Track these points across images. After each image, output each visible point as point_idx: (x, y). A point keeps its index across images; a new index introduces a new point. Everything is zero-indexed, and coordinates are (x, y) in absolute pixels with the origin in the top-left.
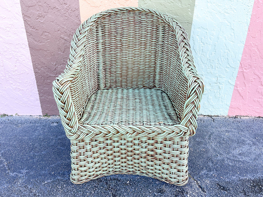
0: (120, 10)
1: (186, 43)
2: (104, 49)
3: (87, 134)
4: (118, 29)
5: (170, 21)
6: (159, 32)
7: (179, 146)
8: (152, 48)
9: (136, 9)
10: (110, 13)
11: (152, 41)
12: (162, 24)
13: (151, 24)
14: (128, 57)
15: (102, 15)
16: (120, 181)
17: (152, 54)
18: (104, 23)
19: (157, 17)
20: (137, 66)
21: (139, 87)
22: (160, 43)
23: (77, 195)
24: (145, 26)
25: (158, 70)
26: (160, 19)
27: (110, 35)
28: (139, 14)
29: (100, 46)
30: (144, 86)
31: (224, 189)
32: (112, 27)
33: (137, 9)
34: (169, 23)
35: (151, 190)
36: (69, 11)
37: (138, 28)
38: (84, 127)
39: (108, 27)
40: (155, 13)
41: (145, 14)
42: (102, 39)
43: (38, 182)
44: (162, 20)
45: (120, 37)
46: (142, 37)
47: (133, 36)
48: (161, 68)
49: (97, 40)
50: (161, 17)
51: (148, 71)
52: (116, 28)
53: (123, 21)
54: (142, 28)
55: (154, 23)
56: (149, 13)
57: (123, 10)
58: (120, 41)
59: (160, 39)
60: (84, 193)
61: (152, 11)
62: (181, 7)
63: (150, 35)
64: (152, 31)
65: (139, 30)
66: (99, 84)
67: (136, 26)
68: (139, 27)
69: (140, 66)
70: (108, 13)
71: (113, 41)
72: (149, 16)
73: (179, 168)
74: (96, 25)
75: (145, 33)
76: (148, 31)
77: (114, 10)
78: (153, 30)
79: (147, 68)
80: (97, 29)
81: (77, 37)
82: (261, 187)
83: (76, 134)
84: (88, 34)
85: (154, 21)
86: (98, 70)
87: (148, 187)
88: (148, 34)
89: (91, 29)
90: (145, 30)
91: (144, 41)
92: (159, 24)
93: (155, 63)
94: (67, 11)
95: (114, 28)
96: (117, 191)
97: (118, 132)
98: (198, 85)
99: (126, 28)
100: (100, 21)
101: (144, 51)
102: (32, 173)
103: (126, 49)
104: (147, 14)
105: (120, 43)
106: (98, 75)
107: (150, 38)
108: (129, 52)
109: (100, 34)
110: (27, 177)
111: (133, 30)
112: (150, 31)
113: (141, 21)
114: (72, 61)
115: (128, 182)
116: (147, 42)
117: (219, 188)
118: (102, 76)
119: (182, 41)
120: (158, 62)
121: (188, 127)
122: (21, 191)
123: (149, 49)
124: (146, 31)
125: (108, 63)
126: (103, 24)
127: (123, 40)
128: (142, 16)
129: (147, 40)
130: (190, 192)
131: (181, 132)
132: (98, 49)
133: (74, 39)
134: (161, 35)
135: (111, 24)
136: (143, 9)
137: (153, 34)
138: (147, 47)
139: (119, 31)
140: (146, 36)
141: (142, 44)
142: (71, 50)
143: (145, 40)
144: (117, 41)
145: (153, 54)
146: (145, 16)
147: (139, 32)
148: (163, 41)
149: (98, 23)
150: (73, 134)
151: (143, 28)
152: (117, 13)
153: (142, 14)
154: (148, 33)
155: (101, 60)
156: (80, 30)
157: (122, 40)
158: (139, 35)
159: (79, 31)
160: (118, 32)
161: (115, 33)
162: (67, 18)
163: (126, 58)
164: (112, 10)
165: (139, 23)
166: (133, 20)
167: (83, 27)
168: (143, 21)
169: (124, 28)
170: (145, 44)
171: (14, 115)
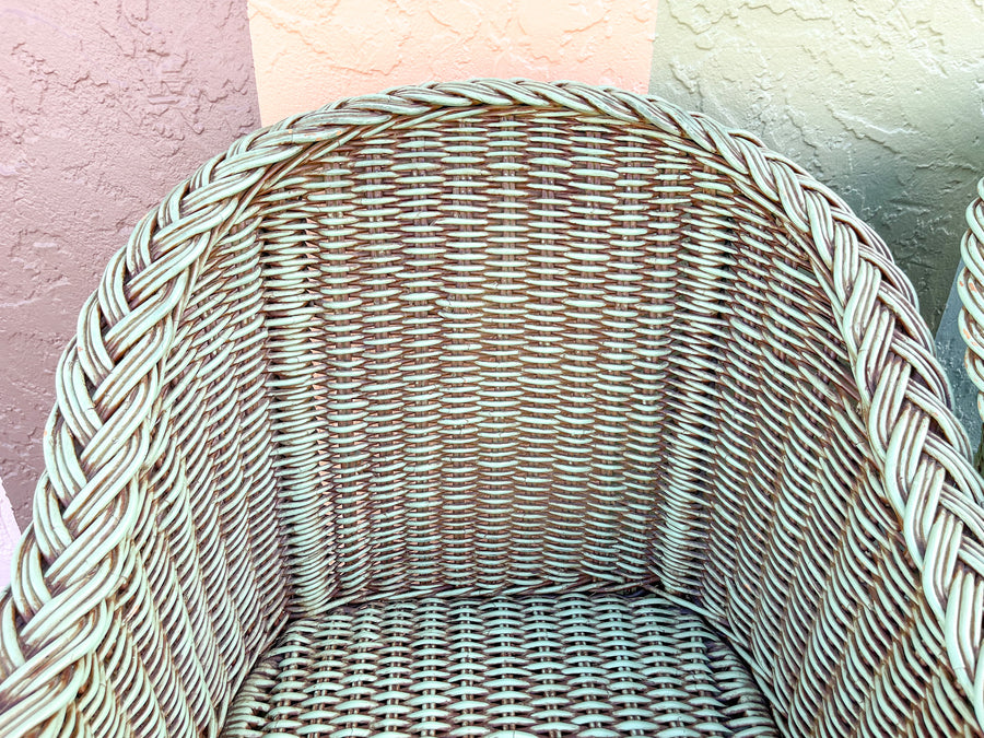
0: (427, 104)
1: (921, 370)
4: (413, 235)
5: (783, 194)
6: (698, 255)
8: (643, 359)
9: (540, 102)
10: (356, 127)
11: (647, 315)
12: (717, 205)
13: (640, 202)
14: (485, 409)
15: (296, 150)
17: (640, 391)
18: (313, 198)
19: (688, 155)
20: (541, 465)
21: (552, 584)
22: (700, 325)
24: (600, 217)
25: (679, 492)
26: (711, 171)
27: (361, 273)
28: (556, 135)
29: (295, 354)
32: (371, 224)
33: (545, 98)
34: (778, 205)
37: (555, 231)
39: (346, 226)
40: (672, 129)
41: (603, 135)
42: (308, 304)
44: (723, 179)
45: (428, 289)
46: (578, 285)
47: (515, 281)
48: (702, 479)
49: (270, 316)
50: (719, 158)
51: (617, 494)
52: (400, 231)
53: (450, 178)
54: (576, 227)
55: (660, 195)
57: (444, 107)
59: (703, 301)
61: (651, 117)
63: (633, 272)
64: (647, 248)
65: (556, 242)
66: (296, 586)
67: (539, 219)
68: (556, 220)
69: (560, 462)
70: (338, 131)
71: (382, 314)
72: (625, 144)
74: (254, 217)
75: (597, 264)
76: (619, 248)
77: (386, 107)
78: (655, 244)
80: (267, 242)
81: (105, 327)
84: (193, 288)
85: (661, 183)
86: (287, 500)
88: (617, 271)
89: (217, 249)
90: (599, 241)
91: (592, 310)
92: (696, 204)
93: (663, 448)
95: (385, 230)
99: (473, 228)
100: (287, 189)
101: (588, 375)
103: (471, 363)
104: (613, 132)
105: (429, 325)
106: (289, 530)
107: (631, 295)
108: (488, 379)
109: (291, 275)
111: (517, 245)
112: (635, 249)
113: (576, 178)
116: (611, 318)
118: (310, 534)
119: (891, 350)
120: (684, 446)
123: (623, 363)
124: (608, 247)
125: (352, 449)
126: (310, 204)
127: (453, 311)
128: (578, 144)
129: (612, 306)
132: (277, 376)
133: (80, 343)
134: (707, 273)
135: (365, 201)
136: (592, 99)
137: (653, 267)
138: (609, 350)
139: (425, 248)
140: (604, 282)
141: (575, 331)
142: (47, 438)
143: (601, 304)
144: (413, 315)
145: (648, 393)
146: (602, 147)
147: (555, 254)
148: (719, 316)
149: (270, 205)
151: (583, 228)
152: (407, 130)
153: (583, 133)
154: (618, 259)
155: (304, 440)
156: (131, 268)
157: (442, 308)
158: (555, 278)
159: (126, 271)
160: (414, 258)
161: (394, 264)
162: (173, 145)
163: (473, 414)
164: (371, 105)
165: (556, 195)
166: (517, 173)
167: (151, 245)
168: (584, 179)
169: (458, 228)
170: (600, 334)
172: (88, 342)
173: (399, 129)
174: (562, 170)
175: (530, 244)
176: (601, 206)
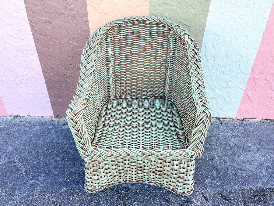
0: (130, 20)
1: (198, 59)
2: (115, 61)
3: (100, 156)
4: (128, 40)
5: (181, 34)
6: (170, 43)
7: (186, 165)
8: (162, 60)
10: (120, 24)
11: (163, 53)
12: (173, 36)
13: (162, 35)
14: (138, 68)
15: (112, 27)
16: (130, 189)
17: (162, 65)
18: (113, 34)
19: (169, 28)
20: (147, 77)
21: (149, 97)
22: (171, 54)
23: (92, 203)
24: (156, 37)
25: (168, 81)
26: (172, 31)
27: (120, 46)
28: (149, 25)
29: (110, 58)
30: (154, 96)
31: (226, 198)
32: (122, 38)
33: (148, 19)
34: (181, 36)
35: (159, 199)
36: (77, 17)
37: (149, 39)
38: (97, 150)
39: (118, 38)
40: (166, 24)
41: (156, 25)
42: (112, 50)
43: (55, 190)
44: (174, 32)
45: (130, 48)
46: (152, 48)
47: (143, 47)
48: (171, 79)
49: (107, 52)
50: (173, 28)
51: (158, 82)
52: (126, 39)
53: (133, 31)
54: (152, 39)
55: (165, 34)
56: (160, 24)
57: (133, 21)
58: (130, 52)
59: (171, 51)
60: (98, 202)
61: (163, 22)
62: (194, 13)
63: (161, 46)
65: (149, 41)
66: (109, 95)
67: (147, 37)
68: (149, 38)
69: (150, 76)
70: (118, 24)
71: (123, 52)
72: (160, 26)
73: (186, 182)
74: (105, 37)
75: (155, 45)
76: (159, 42)
77: (124, 20)
78: (164, 42)
79: (157, 78)
80: (107, 41)
81: (87, 52)
82: (260, 197)
83: (90, 156)
84: (98, 47)
85: (165, 32)
86: (108, 81)
87: (156, 196)
88: (158, 46)
89: (101, 41)
90: (156, 41)
91: (155, 52)
92: (170, 36)
93: (165, 74)
94: (75, 17)
95: (124, 39)
96: (128, 200)
97: (129, 155)
98: (206, 115)
99: (137, 39)
100: (110, 33)
101: (154, 62)
102: (49, 181)
103: (136, 60)
104: (158, 24)
105: (130, 54)
106: (108, 86)
107: (160, 49)
108: (139, 63)
109: (110, 46)
110: (45, 185)
111: (143, 42)
112: (161, 42)
113: (152, 32)
114: (83, 79)
115: (138, 191)
116: (158, 53)
117: (221, 198)
118: (112, 87)
119: (194, 56)
120: (168, 74)
121: (195, 151)
122: (40, 199)
123: (159, 60)
124: (157, 42)
125: (118, 73)
126: (113, 35)
127: (133, 52)
128: (152, 26)
129: (158, 51)
130: (194, 202)
131: (188, 155)
132: (107, 61)
133: (84, 54)
134: (172, 46)
135: (121, 35)
136: (154, 19)
137: (164, 45)
138: (157, 58)
139: (130, 42)
140: (156, 47)
141: (152, 55)
142: (81, 66)
143: (156, 51)
144: (128, 52)
145: (163, 65)
146: (156, 27)
147: (149, 43)
148: (174, 53)
149: (107, 35)
150: (87, 156)
151: (153, 39)
152: (127, 24)
153: (153, 25)
154: (158, 44)
155: (111, 72)
156: (89, 44)
157: (132, 51)
158: (149, 47)
159: (89, 45)
160: (128, 43)
161: (125, 44)
162: (75, 24)
163: (136, 68)
164: (122, 20)
165: (149, 34)
166: (143, 30)
168: (154, 32)
169: (134, 39)
170: (156, 56)
171: (26, 116)
173: (126, 24)
174: (150, 30)
175: (145, 41)
176: (156, 36)
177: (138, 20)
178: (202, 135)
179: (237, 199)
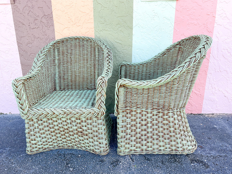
0: (70, 38)
2: (59, 64)
6: (96, 52)
7: (97, 124)
8: (92, 63)
9: (80, 38)
10: (63, 40)
11: (92, 58)
12: (97, 47)
13: (90, 47)
15: (57, 42)
17: (92, 66)
19: (94, 42)
20: (82, 75)
21: (84, 89)
22: (97, 59)
27: (63, 54)
28: (82, 41)
29: (56, 61)
30: (88, 89)
31: (148, 160)
32: (64, 49)
34: (101, 46)
40: (92, 40)
42: (58, 57)
44: (97, 44)
45: (70, 55)
47: (78, 55)
49: (54, 57)
50: (96, 42)
51: (90, 78)
52: (67, 50)
53: (72, 45)
54: (84, 49)
55: (92, 46)
56: (88, 40)
57: (72, 38)
58: (70, 58)
59: (97, 56)
61: (90, 39)
64: (91, 51)
66: (56, 87)
70: (61, 40)
71: (65, 58)
74: (53, 48)
77: (66, 38)
79: (89, 75)
80: (54, 50)
81: (39, 55)
84: (47, 53)
86: (55, 77)
89: (49, 50)
90: (86, 51)
91: (86, 57)
92: (95, 47)
93: (95, 73)
98: (103, 81)
99: (74, 49)
100: (56, 45)
101: (86, 64)
103: (74, 63)
104: (87, 40)
106: (55, 81)
107: (90, 56)
108: (76, 65)
109: (56, 53)
113: (84, 45)
114: (33, 70)
115: (80, 155)
116: (88, 58)
118: (57, 81)
121: (100, 109)
123: (90, 63)
125: (62, 72)
126: (59, 47)
127: (72, 57)
128: (84, 42)
129: (88, 57)
131: (95, 113)
132: (55, 63)
134: (97, 53)
136: (85, 37)
137: (92, 53)
138: (88, 62)
139: (69, 51)
140: (87, 55)
141: (85, 60)
146: (86, 42)
152: (68, 40)
153: (84, 40)
154: (88, 52)
155: (57, 71)
158: (82, 54)
161: (67, 53)
163: (75, 69)
164: (64, 38)
165: (82, 46)
166: (78, 44)
167: (43, 49)
168: (85, 45)
169: (73, 49)
170: (87, 60)
171: (8, 114)
172: (37, 56)
174: (83, 44)
175: (79, 51)
176: (86, 47)
177: (74, 38)
178: (102, 96)
179: (156, 160)
